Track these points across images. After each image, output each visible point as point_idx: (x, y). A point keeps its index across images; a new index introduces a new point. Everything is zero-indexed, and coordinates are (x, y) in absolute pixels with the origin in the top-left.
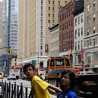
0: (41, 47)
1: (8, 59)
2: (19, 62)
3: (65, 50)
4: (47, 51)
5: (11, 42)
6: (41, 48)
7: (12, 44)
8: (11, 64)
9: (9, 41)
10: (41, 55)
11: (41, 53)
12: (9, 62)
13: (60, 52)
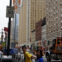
0: (28, 39)
1: (14, 44)
2: (19, 45)
3: (38, 40)
4: (30, 41)
5: (16, 37)
10: (28, 42)
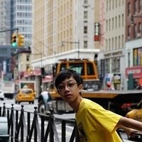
0: (86, 28)
1: (10, 56)
2: (36, 63)
3: (139, 35)
4: (97, 38)
5: (17, 18)
6: (85, 32)
7: (21, 22)
8: (17, 67)
9: (12, 17)
10: (86, 47)
11: (86, 42)
12: (13, 63)
13: (127, 40)
